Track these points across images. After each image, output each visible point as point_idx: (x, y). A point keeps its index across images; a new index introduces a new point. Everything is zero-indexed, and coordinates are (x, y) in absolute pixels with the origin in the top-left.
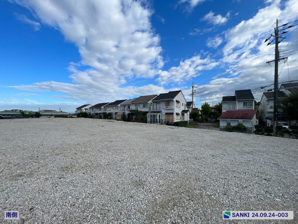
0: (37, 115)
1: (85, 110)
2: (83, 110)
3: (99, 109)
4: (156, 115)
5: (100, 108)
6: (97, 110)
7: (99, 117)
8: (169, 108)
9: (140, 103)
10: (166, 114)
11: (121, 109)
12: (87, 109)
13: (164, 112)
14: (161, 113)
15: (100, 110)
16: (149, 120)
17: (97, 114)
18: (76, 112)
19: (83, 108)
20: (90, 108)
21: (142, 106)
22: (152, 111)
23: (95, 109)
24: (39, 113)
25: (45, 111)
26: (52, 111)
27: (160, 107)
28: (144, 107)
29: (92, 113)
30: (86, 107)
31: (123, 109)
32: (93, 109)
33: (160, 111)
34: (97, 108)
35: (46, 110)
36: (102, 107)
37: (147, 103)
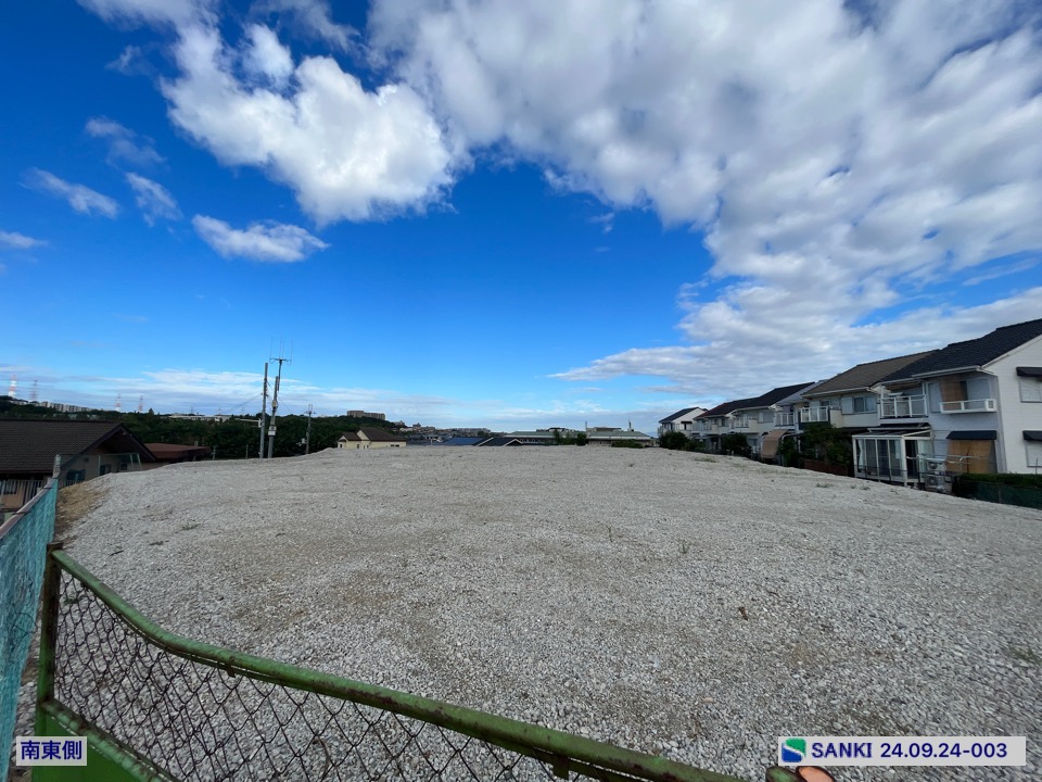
0: (581, 440)
1: (682, 427)
2: (679, 427)
3: (720, 422)
4: (892, 442)
5: (724, 419)
6: (714, 427)
7: (720, 448)
8: (963, 410)
9: (842, 395)
10: (954, 436)
11: (778, 421)
12: (690, 423)
13: (942, 426)
14: (927, 435)
15: (723, 425)
16: (861, 463)
17: (714, 438)
18: (660, 430)
19: (677, 421)
20: (698, 419)
21: (848, 404)
22: (883, 425)
23: (709, 423)
24: (585, 436)
25: (599, 429)
26: (611, 430)
27: (918, 407)
28: (859, 407)
29: (701, 434)
30: (686, 418)
31: (784, 420)
32: (704, 422)
33: (916, 425)
34: (716, 419)
35: (600, 426)
36: (727, 415)
37: (865, 391)
